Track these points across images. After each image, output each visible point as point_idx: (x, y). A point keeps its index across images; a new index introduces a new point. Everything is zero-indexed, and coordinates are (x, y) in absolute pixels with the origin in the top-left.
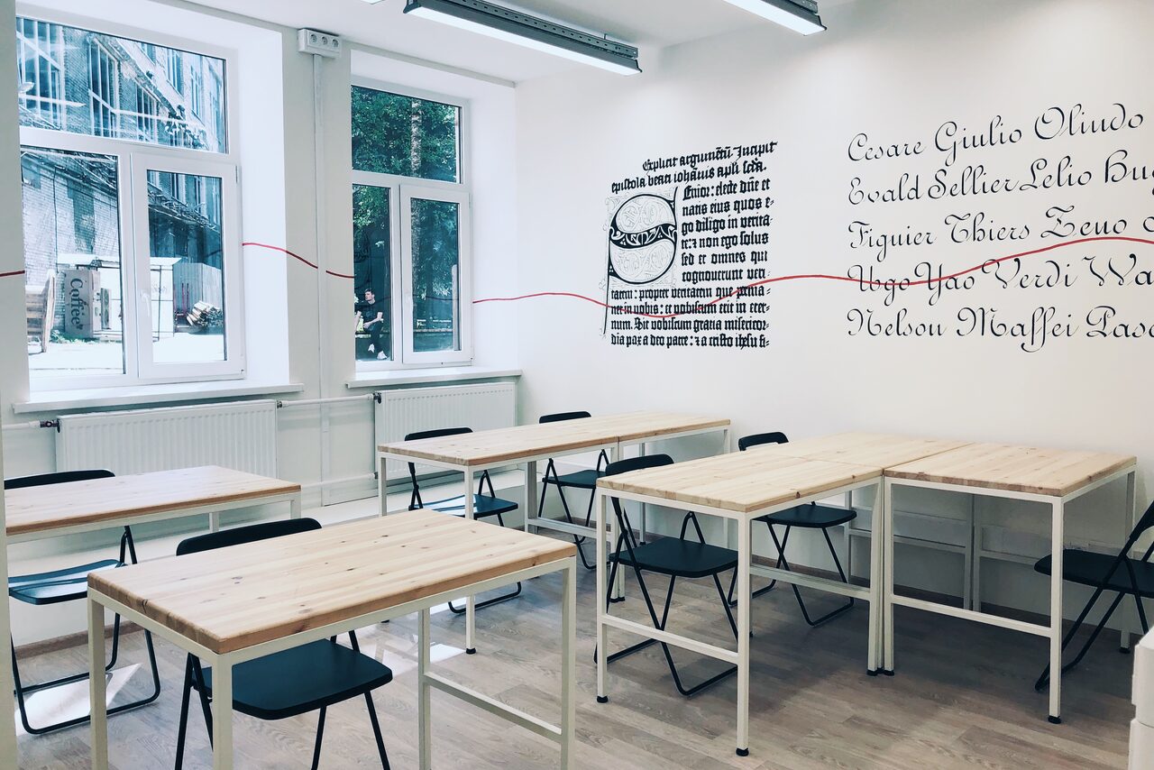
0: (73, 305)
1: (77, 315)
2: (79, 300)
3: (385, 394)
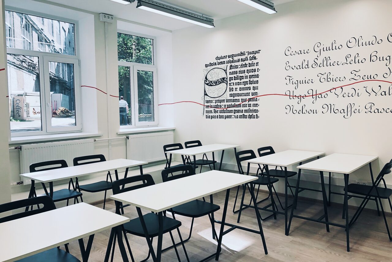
0: (17, 109)
1: (18, 112)
2: (19, 107)
3: (130, 136)
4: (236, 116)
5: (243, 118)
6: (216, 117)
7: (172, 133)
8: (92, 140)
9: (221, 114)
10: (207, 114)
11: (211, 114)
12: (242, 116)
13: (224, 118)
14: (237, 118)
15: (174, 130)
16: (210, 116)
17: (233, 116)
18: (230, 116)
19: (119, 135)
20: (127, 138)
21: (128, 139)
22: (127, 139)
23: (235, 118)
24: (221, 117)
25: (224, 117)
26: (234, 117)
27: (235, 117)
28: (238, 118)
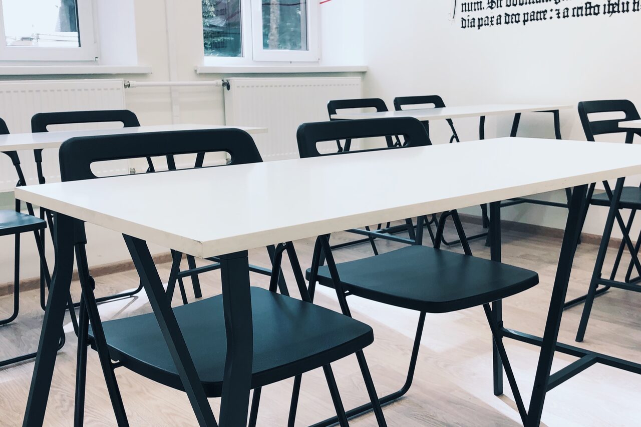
3: (234, 81)
4: (561, 11)
5: (586, 15)
6: (495, 22)
7: (358, 79)
8: (120, 82)
9: (512, 10)
10: (465, 15)
11: (476, 15)
12: (581, 8)
13: (521, 23)
14: (564, 17)
15: (364, 73)
16: (474, 19)
17: (551, 10)
18: (540, 12)
19: (201, 74)
20: (224, 84)
21: (228, 88)
22: (225, 87)
23: (559, 17)
24: (510, 19)
25: (522, 19)
26: (554, 14)
27: (558, 14)
28: (568, 16)
